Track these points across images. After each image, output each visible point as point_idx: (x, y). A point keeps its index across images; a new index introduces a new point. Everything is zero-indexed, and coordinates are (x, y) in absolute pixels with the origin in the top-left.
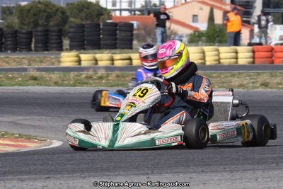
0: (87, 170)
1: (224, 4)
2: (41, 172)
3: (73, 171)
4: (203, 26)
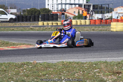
0: (46, 53)
1: (82, 8)
2: (34, 54)
3: (42, 53)
4: (77, 14)
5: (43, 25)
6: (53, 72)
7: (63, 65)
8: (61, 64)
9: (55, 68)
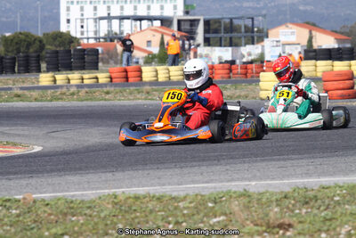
0: (63, 170)
1: (173, 31)
2: (25, 172)
3: (52, 171)
4: (155, 50)
5: (51, 84)
6: (84, 228)
7: (116, 204)
8: (108, 203)
9: (90, 216)
